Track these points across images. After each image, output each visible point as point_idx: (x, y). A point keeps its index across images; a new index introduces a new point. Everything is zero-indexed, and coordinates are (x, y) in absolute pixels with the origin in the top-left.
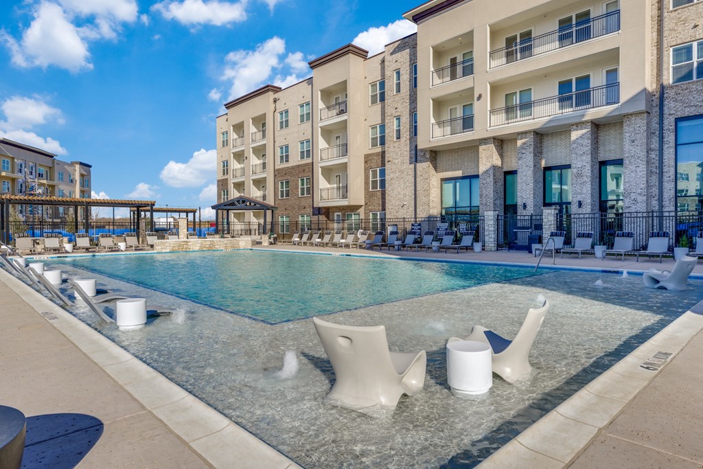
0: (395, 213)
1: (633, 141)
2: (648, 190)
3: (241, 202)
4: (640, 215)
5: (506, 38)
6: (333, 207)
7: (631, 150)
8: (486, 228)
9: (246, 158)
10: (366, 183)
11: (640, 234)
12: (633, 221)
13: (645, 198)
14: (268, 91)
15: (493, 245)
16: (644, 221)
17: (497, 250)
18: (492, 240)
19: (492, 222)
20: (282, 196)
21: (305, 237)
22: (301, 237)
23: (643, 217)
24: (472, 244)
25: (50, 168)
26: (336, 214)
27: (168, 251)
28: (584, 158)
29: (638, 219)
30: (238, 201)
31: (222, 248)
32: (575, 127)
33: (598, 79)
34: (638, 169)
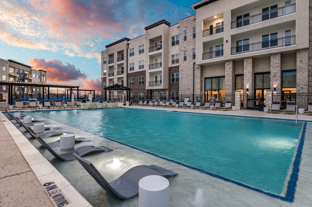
0: (183, 92)
1: (301, 62)
2: (308, 83)
3: (117, 86)
4: (304, 94)
5: (237, 17)
6: (154, 90)
7: (300, 65)
8: (236, 99)
9: (115, 68)
10: (169, 79)
11: (304, 103)
12: (301, 97)
13: (307, 87)
14: (125, 40)
15: (239, 107)
16: (307, 97)
17: (241, 109)
18: (239, 105)
19: (239, 97)
20: (131, 84)
21: (145, 102)
22: (143, 102)
23: (306, 95)
24: (231, 107)
25: (30, 72)
26: (155, 92)
27: (87, 108)
28: (277, 68)
29: (304, 96)
30: (116, 86)
31: (111, 107)
32: (272, 55)
33: (281, 35)
34: (304, 74)
